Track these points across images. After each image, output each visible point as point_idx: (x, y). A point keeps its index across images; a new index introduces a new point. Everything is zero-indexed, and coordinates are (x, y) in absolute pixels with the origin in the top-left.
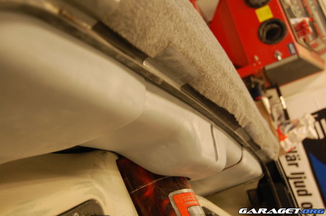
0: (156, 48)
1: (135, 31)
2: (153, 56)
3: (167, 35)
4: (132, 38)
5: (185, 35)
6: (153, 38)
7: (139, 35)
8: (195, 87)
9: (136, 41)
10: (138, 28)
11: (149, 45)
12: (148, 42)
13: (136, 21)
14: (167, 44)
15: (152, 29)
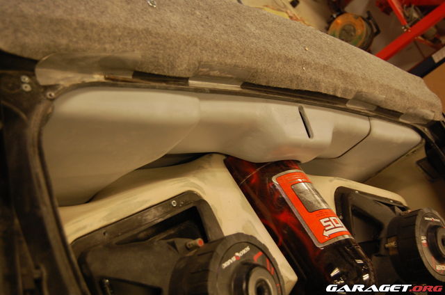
0: (189, 70)
1: (164, 67)
2: (191, 76)
3: (194, 58)
4: (164, 72)
5: (216, 50)
6: (181, 65)
7: (168, 68)
8: (254, 82)
9: (168, 72)
10: (165, 65)
11: (180, 71)
12: (179, 69)
13: (161, 61)
14: (197, 65)
15: (177, 61)
